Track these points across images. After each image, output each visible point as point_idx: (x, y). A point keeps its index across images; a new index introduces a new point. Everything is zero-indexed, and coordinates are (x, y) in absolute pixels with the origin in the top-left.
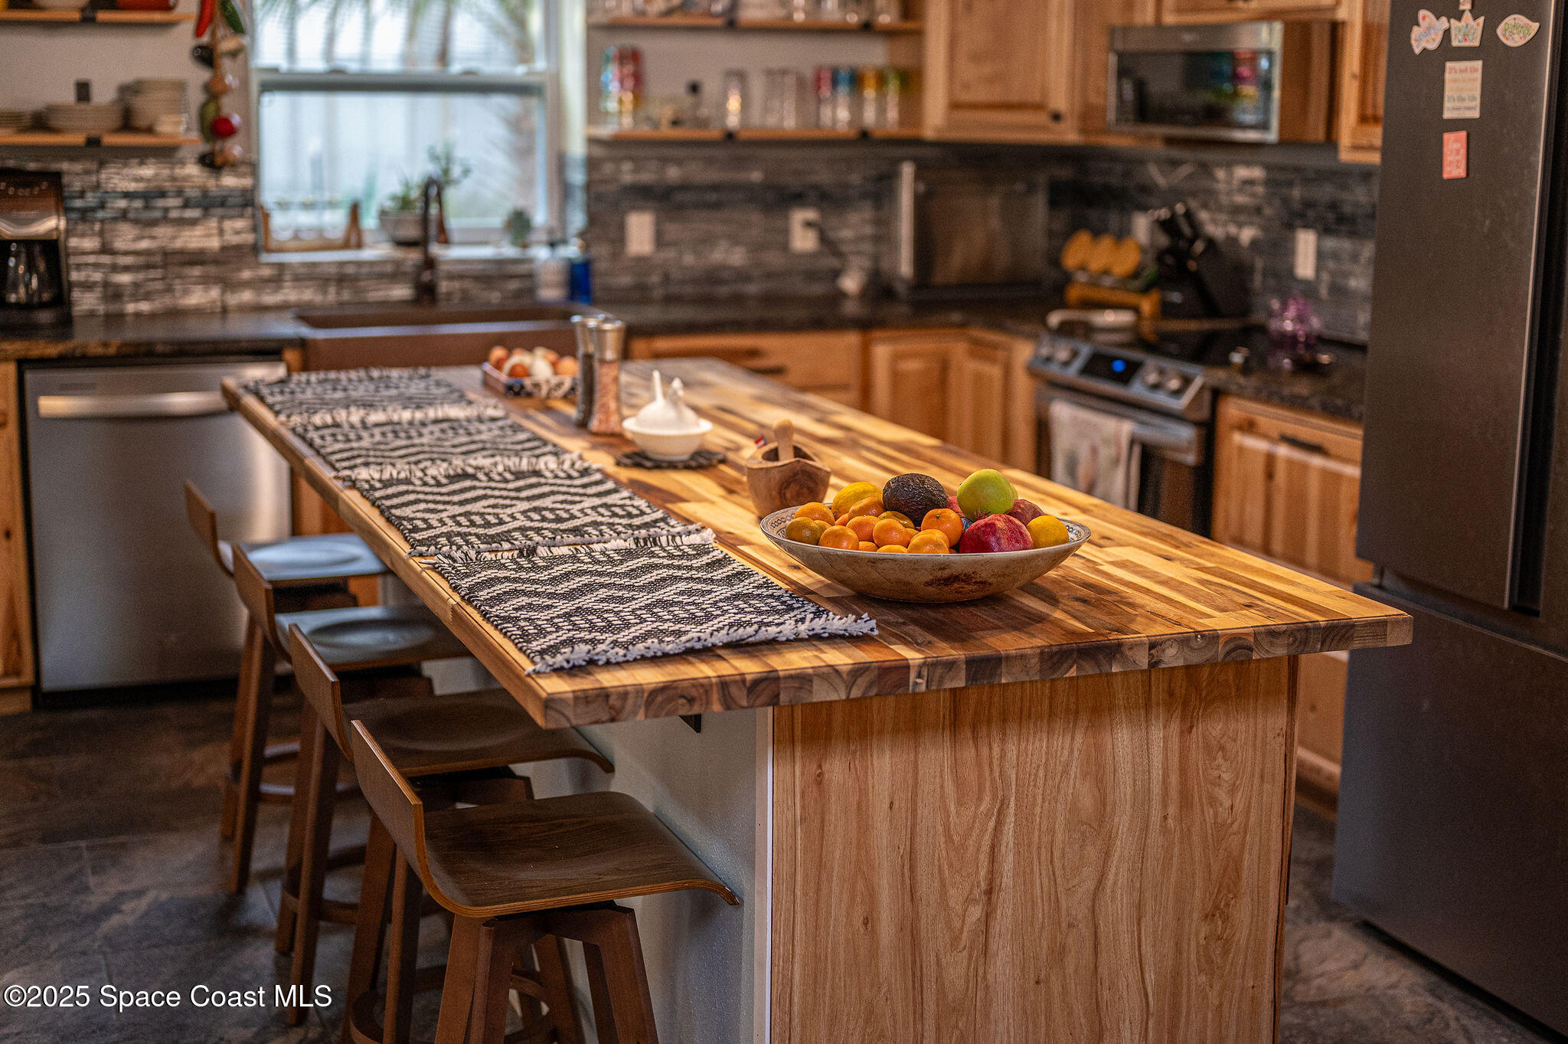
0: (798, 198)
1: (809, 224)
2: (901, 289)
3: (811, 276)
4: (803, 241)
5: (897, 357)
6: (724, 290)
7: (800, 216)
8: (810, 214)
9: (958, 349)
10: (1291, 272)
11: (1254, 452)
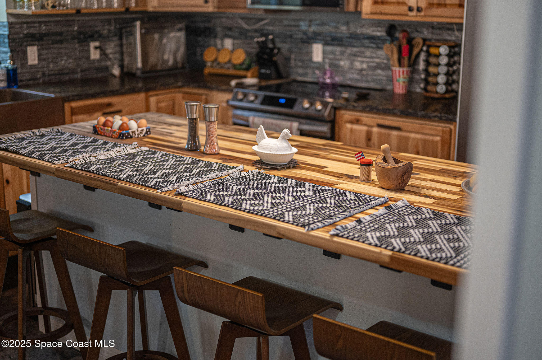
0: (92, 38)
1: (96, 48)
2: (138, 73)
3: (98, 69)
4: (95, 55)
5: (158, 102)
6: (66, 78)
7: (93, 45)
8: (97, 44)
9: (179, 96)
10: (311, 60)
11: (360, 131)
